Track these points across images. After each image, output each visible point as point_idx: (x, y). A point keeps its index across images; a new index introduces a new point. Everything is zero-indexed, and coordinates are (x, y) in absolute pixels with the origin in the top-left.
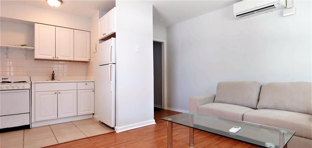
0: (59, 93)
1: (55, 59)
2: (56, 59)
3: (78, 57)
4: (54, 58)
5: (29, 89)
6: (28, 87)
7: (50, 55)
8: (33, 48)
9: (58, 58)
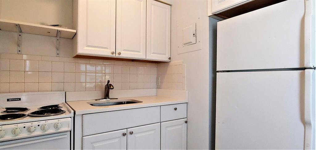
0: (131, 133)
1: (114, 56)
2: (117, 56)
3: (153, 53)
4: (113, 53)
5: (71, 132)
6: (69, 126)
7: (107, 48)
8: (75, 31)
9: (120, 54)
